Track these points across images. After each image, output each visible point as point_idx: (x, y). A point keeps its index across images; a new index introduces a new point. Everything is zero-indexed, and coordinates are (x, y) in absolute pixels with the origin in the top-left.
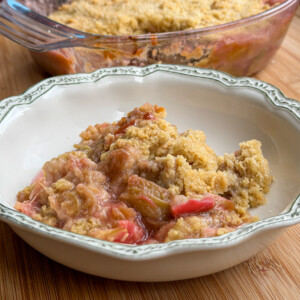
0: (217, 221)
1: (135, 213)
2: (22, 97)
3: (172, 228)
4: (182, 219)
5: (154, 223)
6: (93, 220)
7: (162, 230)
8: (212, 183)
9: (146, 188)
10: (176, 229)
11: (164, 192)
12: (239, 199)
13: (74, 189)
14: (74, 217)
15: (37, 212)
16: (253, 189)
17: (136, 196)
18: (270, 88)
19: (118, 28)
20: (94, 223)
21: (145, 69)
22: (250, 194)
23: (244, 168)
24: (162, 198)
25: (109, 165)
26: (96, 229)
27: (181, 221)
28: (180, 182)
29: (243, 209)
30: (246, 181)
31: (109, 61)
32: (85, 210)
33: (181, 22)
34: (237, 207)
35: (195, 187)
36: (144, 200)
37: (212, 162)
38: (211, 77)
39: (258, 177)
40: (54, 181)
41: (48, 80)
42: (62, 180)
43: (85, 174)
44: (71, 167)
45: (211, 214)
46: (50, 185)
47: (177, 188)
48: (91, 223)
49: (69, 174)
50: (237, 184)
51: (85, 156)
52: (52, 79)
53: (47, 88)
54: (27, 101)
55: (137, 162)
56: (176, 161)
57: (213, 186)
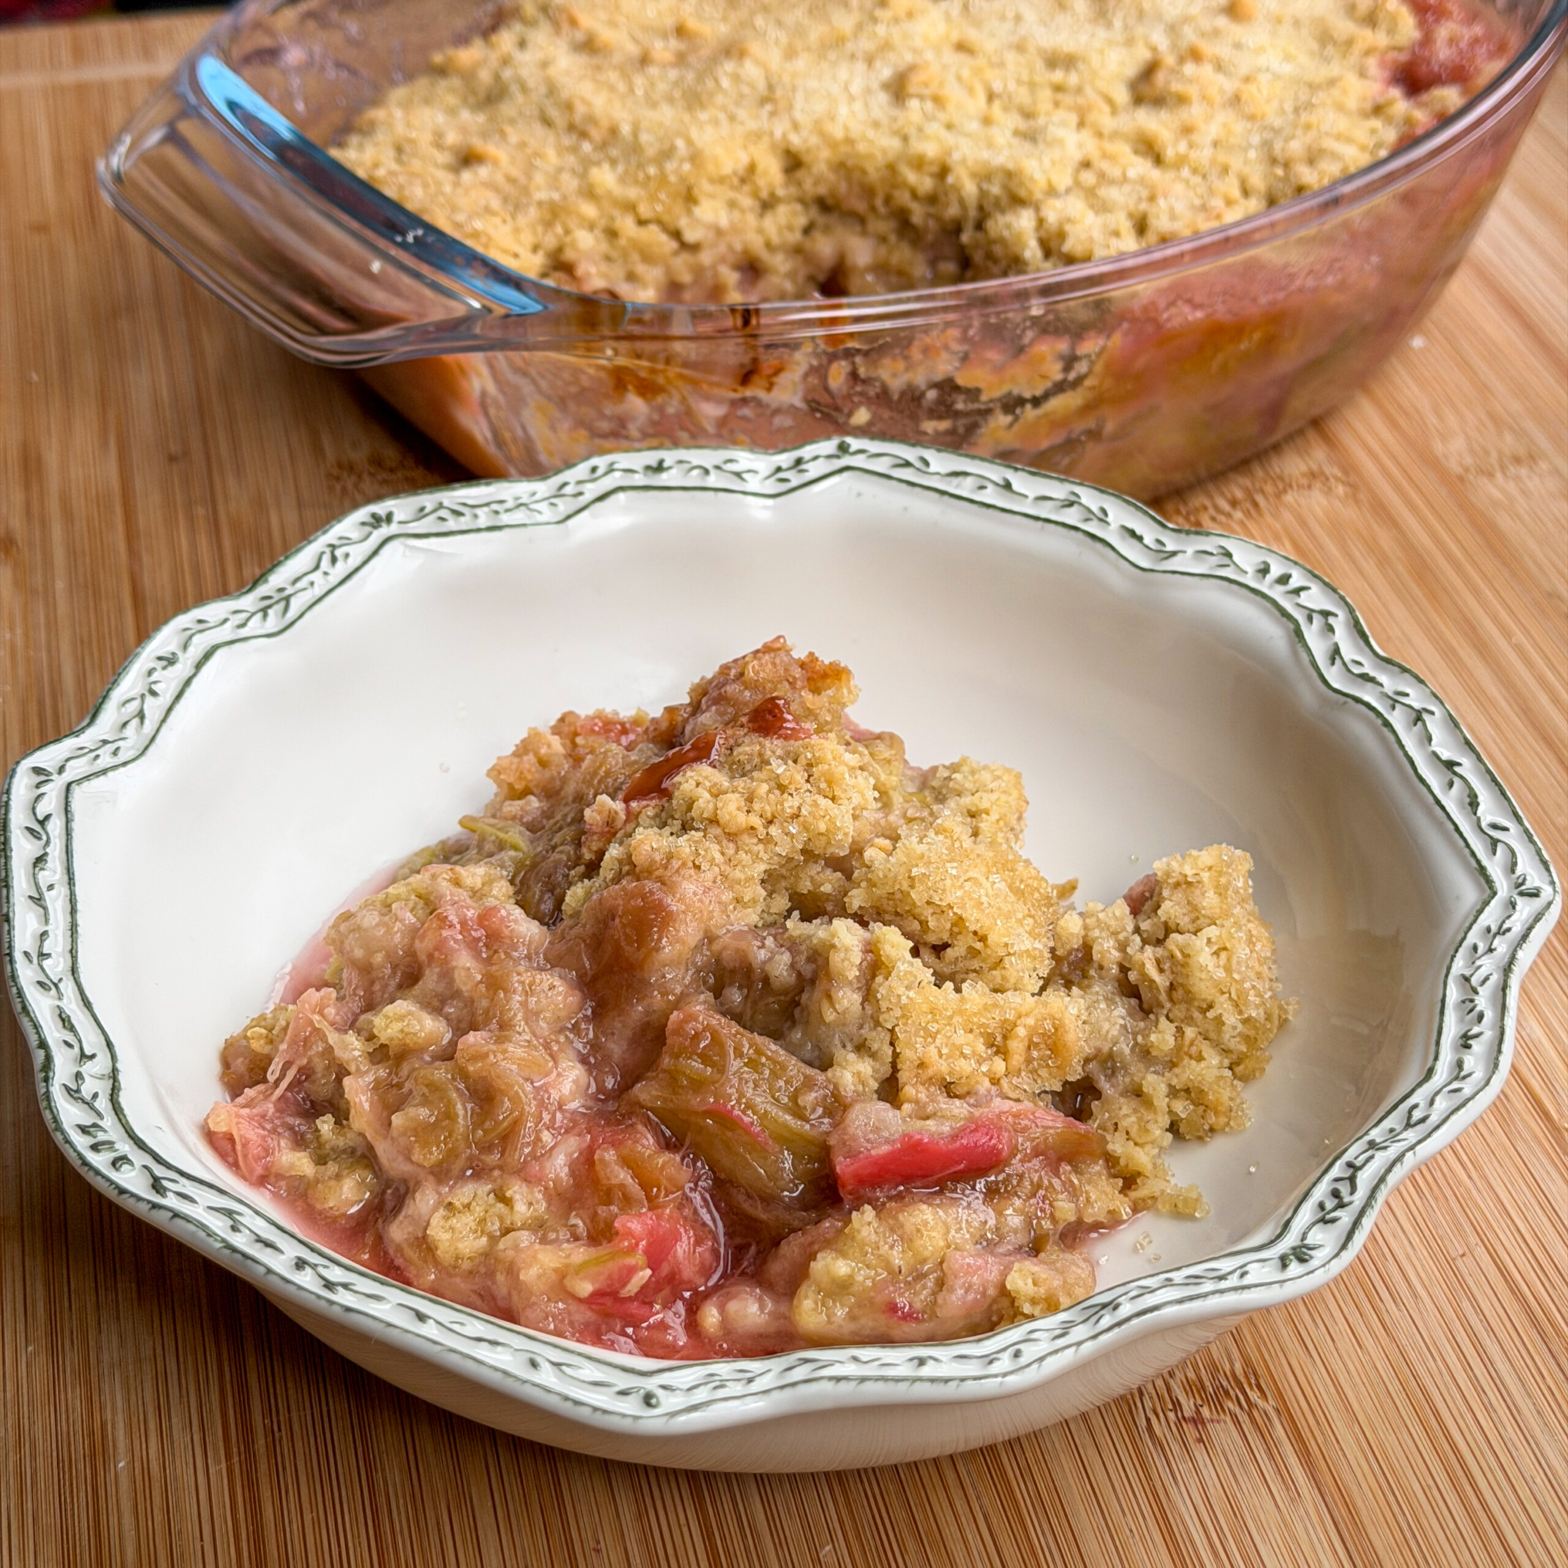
0: (1014, 1220)
1: (684, 1174)
2: (248, 602)
3: (828, 1244)
4: (868, 1212)
5: (760, 1213)
6: (517, 1191)
7: (791, 1248)
8: (1017, 1046)
9: (735, 1064)
10: (843, 1255)
11: (809, 1084)
12: (1126, 1112)
13: (448, 1055)
14: (441, 1173)
15: (299, 1142)
16: (1190, 1072)
17: (695, 1102)
18: (1315, 598)
19: (690, 198)
20: (521, 1208)
21: (785, 459)
22: (1173, 1092)
23: (1161, 981)
24: (798, 1112)
25: (597, 942)
26: (524, 1238)
27: (865, 1221)
28: (879, 1042)
29: (1141, 1158)
30: (1163, 1037)
31: (636, 404)
32: (487, 1148)
33: (984, 176)
34: (1117, 1146)
35: (940, 1067)
36: (724, 1118)
37: (1025, 943)
38: (1071, 516)
39: (1219, 1021)
40: (371, 1006)
41: (363, 513)
42: (402, 1006)
43: (495, 984)
44: (440, 945)
45: (992, 1193)
46: (352, 1024)
47: (865, 1067)
48: (507, 1202)
49: (430, 980)
50: (1125, 1048)
51: (502, 890)
52: (380, 508)
53: (358, 553)
54: (273, 622)
55: (710, 938)
56: (871, 948)
57: (1017, 1058)
